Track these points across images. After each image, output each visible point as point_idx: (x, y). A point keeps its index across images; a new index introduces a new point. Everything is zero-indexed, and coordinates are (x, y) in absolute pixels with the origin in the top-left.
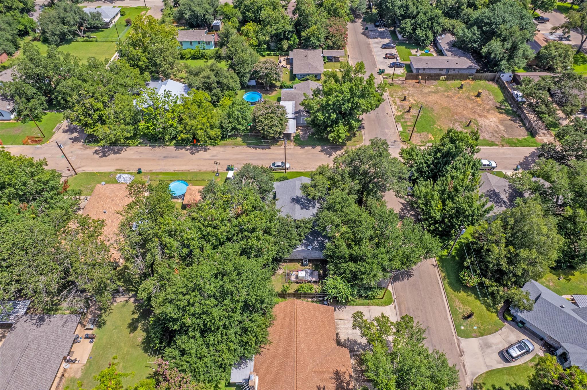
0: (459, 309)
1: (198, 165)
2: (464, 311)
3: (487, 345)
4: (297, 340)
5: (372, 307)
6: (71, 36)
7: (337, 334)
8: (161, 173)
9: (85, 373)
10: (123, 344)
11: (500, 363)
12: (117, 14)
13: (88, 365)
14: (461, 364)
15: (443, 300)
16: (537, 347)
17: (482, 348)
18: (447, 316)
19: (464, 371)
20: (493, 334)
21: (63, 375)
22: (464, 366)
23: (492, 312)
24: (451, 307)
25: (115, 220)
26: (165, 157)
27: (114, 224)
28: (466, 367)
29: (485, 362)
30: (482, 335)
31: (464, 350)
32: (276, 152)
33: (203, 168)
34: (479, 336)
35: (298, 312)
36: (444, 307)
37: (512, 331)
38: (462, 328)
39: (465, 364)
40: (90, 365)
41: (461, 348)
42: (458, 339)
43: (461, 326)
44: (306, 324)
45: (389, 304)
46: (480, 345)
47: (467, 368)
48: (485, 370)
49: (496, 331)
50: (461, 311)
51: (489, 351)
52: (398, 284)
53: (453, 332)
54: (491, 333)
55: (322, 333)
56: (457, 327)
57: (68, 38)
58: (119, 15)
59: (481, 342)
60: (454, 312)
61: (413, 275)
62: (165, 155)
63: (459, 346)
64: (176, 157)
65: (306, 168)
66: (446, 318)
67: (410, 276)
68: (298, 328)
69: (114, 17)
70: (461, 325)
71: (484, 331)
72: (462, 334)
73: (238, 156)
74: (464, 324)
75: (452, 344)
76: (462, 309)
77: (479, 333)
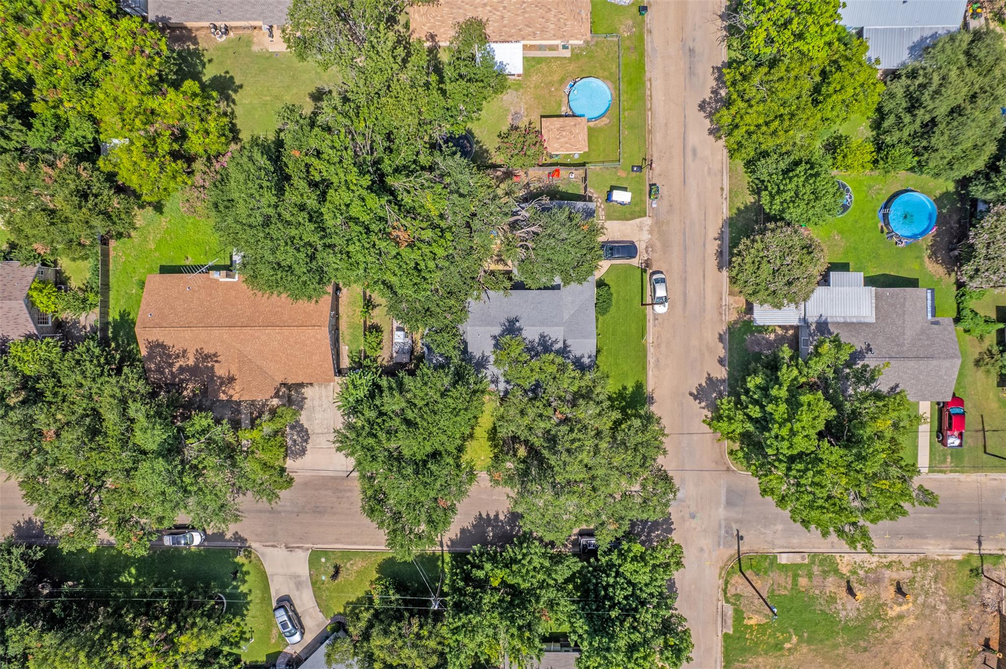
1: (666, 125)
2: (347, 569)
3: (299, 585)
4: (268, 330)
7: (311, 384)
9: (257, 56)
10: (295, 91)
11: (277, 594)
13: (268, 55)
14: (275, 544)
15: (366, 544)
16: (298, 649)
17: (295, 578)
18: (342, 543)
19: (269, 544)
20: (314, 600)
21: (255, 28)
22: (273, 546)
23: (345, 608)
24: (356, 553)
25: (489, 8)
26: (691, 51)
27: (480, 9)
28: (272, 549)
29: (278, 575)
30: (314, 583)
31: (293, 553)
32: (709, 283)
33: (658, 137)
34: (311, 579)
35: (310, 332)
36: (355, 543)
37: (318, 626)
38: (323, 560)
39: (276, 549)
40: (268, 58)
41: (296, 550)
42: (308, 549)
43: (325, 558)
44: (296, 343)
46: (299, 576)
48: (269, 571)
49: (319, 605)
50: (348, 565)
51: (292, 585)
53: (319, 546)
54: (315, 597)
55: (291, 364)
56: (325, 553)
59: (304, 579)
60: (348, 555)
63: (298, 547)
64: (691, 71)
65: (659, 346)
66: (338, 541)
68: (286, 331)
70: (327, 560)
71: (319, 588)
72: (315, 557)
73: (694, 204)
74: (328, 565)
75: (301, 540)
76: (351, 569)
77: (316, 581)
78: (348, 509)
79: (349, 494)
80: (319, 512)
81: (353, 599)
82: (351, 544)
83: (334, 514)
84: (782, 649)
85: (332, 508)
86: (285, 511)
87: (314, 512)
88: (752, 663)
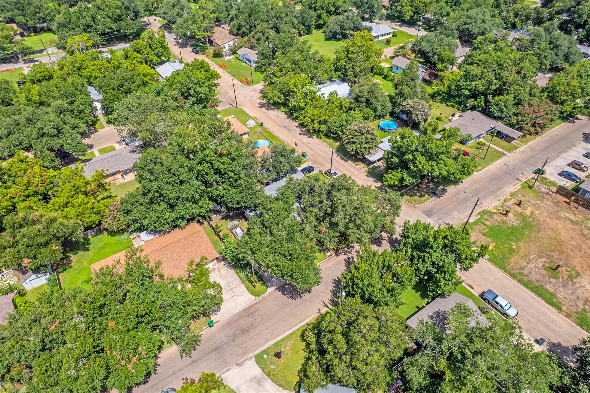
0: (284, 347)
2: (284, 352)
3: (260, 383)
5: (243, 285)
6: (341, 37)
8: (270, 133)
9: (119, 186)
12: (389, 34)
14: (229, 367)
15: (285, 331)
17: (254, 379)
18: (270, 340)
19: (224, 371)
20: (275, 384)
21: (115, 179)
22: (228, 370)
23: (299, 376)
24: (283, 340)
26: (285, 127)
29: (241, 385)
30: (268, 375)
31: (244, 366)
34: (265, 373)
35: (195, 234)
36: (278, 336)
38: (265, 356)
39: (231, 371)
40: (124, 184)
41: (245, 362)
42: (252, 357)
43: (266, 354)
45: (254, 295)
46: (256, 377)
47: (228, 373)
48: (234, 386)
49: (280, 385)
50: (283, 349)
51: (255, 385)
52: (278, 293)
53: (257, 351)
54: (275, 382)
56: (264, 352)
57: (338, 36)
58: (391, 35)
59: (260, 376)
60: (278, 344)
61: (295, 300)
62: (286, 125)
63: (245, 360)
64: (289, 130)
66: (267, 341)
67: (292, 298)
68: (182, 240)
69: (384, 35)
71: (273, 375)
72: (259, 359)
73: (321, 153)
74: (270, 357)
75: (244, 354)
76: (285, 350)
77: (269, 372)
78: (262, 320)
79: (257, 312)
80: (247, 331)
81: (300, 367)
82: (276, 337)
83: (256, 327)
84: (514, 250)
85: (252, 325)
86: (225, 344)
87: (243, 333)
88: (512, 263)
